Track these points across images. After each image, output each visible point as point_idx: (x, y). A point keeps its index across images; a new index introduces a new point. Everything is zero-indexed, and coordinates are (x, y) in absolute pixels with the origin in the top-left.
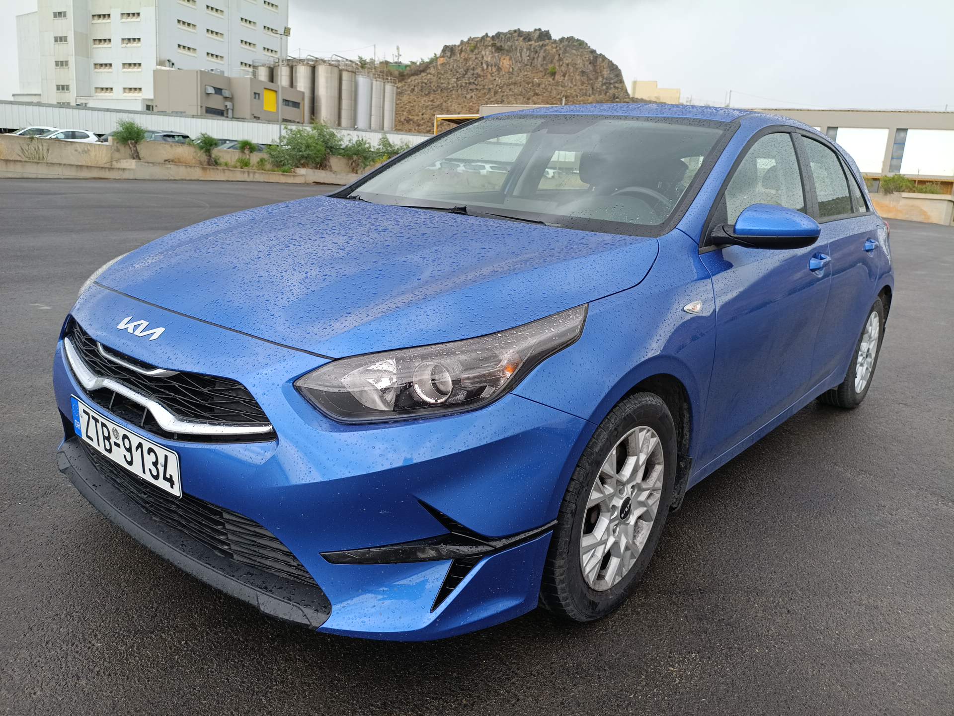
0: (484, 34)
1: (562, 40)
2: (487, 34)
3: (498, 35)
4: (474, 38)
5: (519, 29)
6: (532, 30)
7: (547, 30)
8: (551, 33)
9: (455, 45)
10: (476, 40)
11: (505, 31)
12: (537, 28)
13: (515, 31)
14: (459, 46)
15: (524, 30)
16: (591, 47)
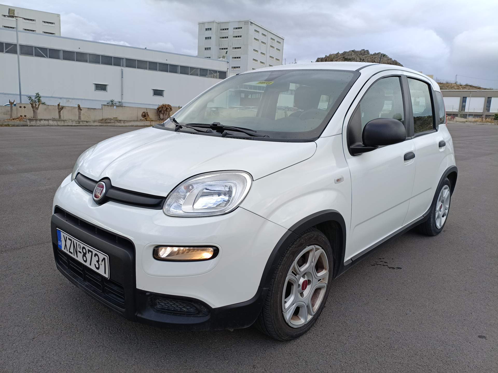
0: (337, 53)
1: (375, 54)
2: (339, 52)
3: (345, 53)
4: (332, 55)
5: (354, 50)
6: (360, 50)
7: (367, 50)
8: (369, 51)
9: (323, 58)
10: (333, 55)
11: (348, 51)
12: (363, 49)
13: (353, 51)
14: (325, 58)
15: (357, 50)
16: (389, 57)
